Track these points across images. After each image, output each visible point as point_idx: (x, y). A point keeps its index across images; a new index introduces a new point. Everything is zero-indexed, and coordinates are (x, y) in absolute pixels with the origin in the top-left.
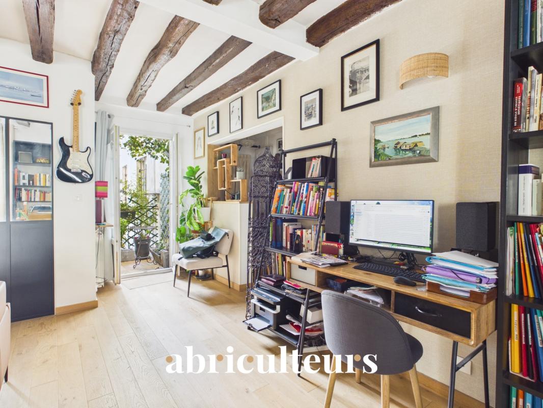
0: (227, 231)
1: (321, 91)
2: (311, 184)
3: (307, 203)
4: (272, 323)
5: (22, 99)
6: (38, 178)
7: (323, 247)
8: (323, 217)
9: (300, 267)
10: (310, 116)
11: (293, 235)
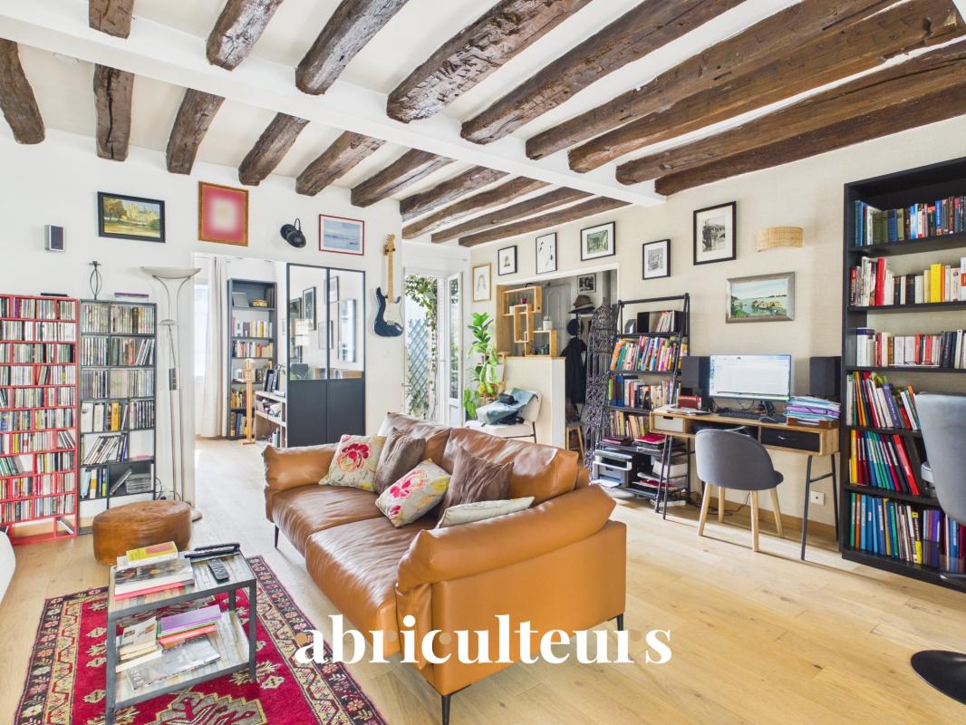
0: (535, 393)
1: (669, 242)
2: (662, 339)
3: (657, 358)
4: (623, 481)
5: (335, 247)
6: (254, 327)
7: (680, 401)
8: (679, 373)
9: (665, 417)
10: (655, 266)
11: (638, 393)
